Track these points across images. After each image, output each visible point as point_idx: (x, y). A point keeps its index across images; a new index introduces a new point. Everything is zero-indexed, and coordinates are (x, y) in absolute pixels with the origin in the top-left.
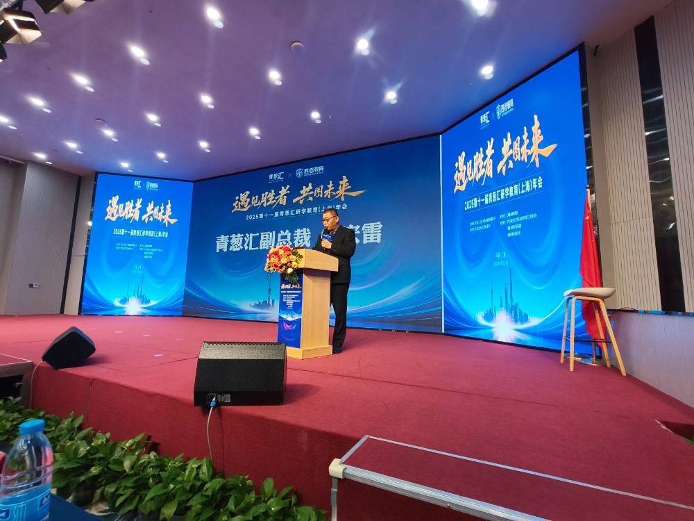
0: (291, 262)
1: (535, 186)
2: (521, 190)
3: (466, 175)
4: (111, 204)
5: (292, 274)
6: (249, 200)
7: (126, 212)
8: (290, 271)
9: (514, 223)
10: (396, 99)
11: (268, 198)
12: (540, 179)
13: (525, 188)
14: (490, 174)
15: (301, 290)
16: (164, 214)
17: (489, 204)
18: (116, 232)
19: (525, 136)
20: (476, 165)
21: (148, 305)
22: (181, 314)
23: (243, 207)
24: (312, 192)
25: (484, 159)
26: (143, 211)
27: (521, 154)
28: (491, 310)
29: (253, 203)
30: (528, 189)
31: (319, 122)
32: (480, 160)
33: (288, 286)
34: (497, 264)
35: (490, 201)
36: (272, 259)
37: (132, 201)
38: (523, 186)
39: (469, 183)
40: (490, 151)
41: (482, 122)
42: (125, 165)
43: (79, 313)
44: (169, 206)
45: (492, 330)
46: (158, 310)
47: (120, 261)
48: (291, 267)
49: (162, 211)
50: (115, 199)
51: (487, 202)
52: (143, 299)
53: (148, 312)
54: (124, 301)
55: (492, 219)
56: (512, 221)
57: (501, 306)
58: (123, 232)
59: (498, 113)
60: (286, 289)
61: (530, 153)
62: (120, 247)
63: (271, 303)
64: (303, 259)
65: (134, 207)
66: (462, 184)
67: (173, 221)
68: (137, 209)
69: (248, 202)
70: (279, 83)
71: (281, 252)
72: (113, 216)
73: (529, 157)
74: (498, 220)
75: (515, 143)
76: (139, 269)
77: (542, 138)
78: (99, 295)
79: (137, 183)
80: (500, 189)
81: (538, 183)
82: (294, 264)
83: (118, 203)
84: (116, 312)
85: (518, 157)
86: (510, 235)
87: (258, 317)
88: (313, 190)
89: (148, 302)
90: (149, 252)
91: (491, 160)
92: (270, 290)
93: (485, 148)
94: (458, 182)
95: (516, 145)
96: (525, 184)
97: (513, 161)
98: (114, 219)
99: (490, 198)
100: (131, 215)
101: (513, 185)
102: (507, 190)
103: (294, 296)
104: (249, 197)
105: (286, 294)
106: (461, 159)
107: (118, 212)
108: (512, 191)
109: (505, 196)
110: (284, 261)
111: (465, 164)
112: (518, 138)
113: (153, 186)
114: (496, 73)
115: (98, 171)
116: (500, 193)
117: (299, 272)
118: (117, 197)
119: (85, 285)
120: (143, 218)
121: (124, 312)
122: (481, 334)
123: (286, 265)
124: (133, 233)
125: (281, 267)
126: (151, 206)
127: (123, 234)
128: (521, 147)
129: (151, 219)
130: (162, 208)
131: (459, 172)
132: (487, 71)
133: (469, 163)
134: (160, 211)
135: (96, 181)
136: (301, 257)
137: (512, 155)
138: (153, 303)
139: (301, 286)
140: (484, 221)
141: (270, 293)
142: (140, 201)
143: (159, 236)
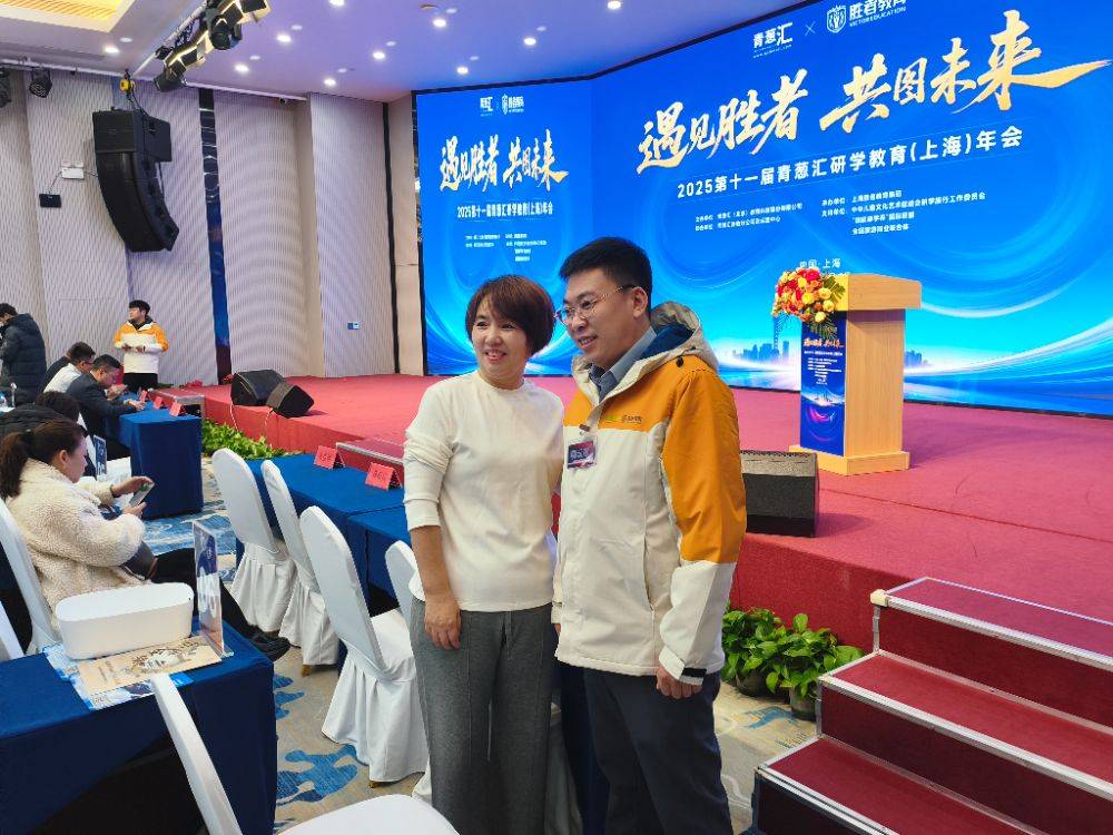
0: (822, 301)
4: (446, 156)
7: (474, 168)
18: (463, 212)
26: (503, 162)
33: (816, 343)
36: (785, 295)
43: (425, 373)
44: (548, 143)
48: (822, 310)
49: (538, 157)
50: (452, 144)
60: (812, 348)
64: (846, 294)
65: (486, 157)
67: (559, 176)
68: (491, 159)
71: (802, 282)
72: (452, 181)
78: (449, 339)
79: (485, 103)
83: (458, 154)
90: (523, 248)
98: (455, 187)
103: (828, 362)
105: (815, 356)
107: (459, 171)
113: (514, 103)
115: (416, 87)
117: (838, 318)
118: (455, 139)
119: (427, 320)
120: (506, 175)
124: (493, 210)
125: (804, 309)
126: (515, 151)
129: (519, 178)
130: (536, 150)
134: (532, 157)
135: (414, 106)
136: (841, 290)
139: (843, 342)
142: (494, 141)
143: (538, 212)
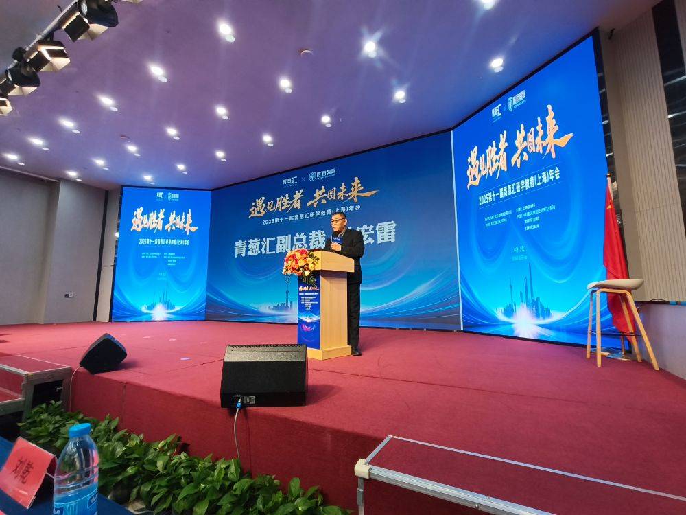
0: (308, 264)
1: (552, 178)
2: (537, 182)
3: (479, 170)
4: (136, 216)
5: (309, 276)
6: (264, 205)
7: (150, 222)
8: (307, 273)
9: (532, 216)
10: (404, 99)
11: (283, 202)
12: (557, 170)
13: (541, 180)
14: (504, 168)
15: (318, 291)
16: (184, 222)
17: (505, 198)
18: (142, 241)
19: (539, 127)
20: (489, 159)
21: (173, 311)
22: (203, 318)
23: (259, 212)
24: (325, 195)
25: (497, 153)
26: (166, 221)
27: (536, 146)
28: (510, 306)
29: (268, 208)
30: (545, 180)
31: (329, 126)
32: (494, 153)
33: (306, 288)
34: (515, 258)
35: (506, 194)
36: (290, 262)
37: (156, 212)
38: (539, 178)
39: (483, 178)
40: (503, 144)
41: (493, 115)
42: (148, 178)
43: (110, 321)
44: (189, 215)
45: (513, 326)
46: (183, 315)
47: (146, 269)
48: (308, 269)
49: (184, 220)
50: (140, 210)
51: (502, 196)
52: (168, 306)
53: (173, 317)
54: (151, 307)
55: (508, 213)
56: (529, 214)
57: (522, 301)
58: (148, 241)
59: (510, 105)
60: (304, 292)
61: (545, 144)
62: (146, 255)
63: (289, 305)
64: (320, 261)
65: (157, 218)
66: (475, 179)
67: (194, 229)
68: (159, 219)
69: (263, 208)
70: (289, 91)
71: (298, 255)
72: (138, 227)
73: (545, 148)
74: (515, 214)
75: (528, 134)
76: (163, 276)
77: (557, 128)
78: (127, 301)
79: (160, 195)
80: (515, 182)
81: (555, 174)
82: (311, 267)
83: (143, 215)
84: (144, 318)
85: (533, 149)
86: (528, 228)
87: (277, 320)
88: (326, 192)
89: (173, 307)
90: (172, 259)
91: (505, 154)
92: (287, 292)
93: (498, 142)
94: (471, 177)
95: (530, 136)
96: (541, 175)
97: (528, 152)
98: (139, 230)
99: (504, 192)
100: (154, 225)
101: (529, 177)
102: (522, 182)
103: (311, 298)
104: (265, 202)
105: (304, 296)
106: (474, 153)
107: (142, 223)
108: (528, 183)
109: (521, 189)
110: (301, 263)
111: (478, 158)
112: (532, 129)
113: (175, 196)
114: (506, 66)
115: (123, 184)
116: (515, 186)
117: (316, 274)
118: (142, 209)
119: (115, 293)
120: (166, 227)
121: (151, 317)
122: (502, 330)
123: (303, 267)
124: (158, 242)
125: (298, 270)
126: (173, 216)
127: (148, 243)
128: (535, 139)
129: (174, 228)
130: (183, 217)
131: (472, 166)
132: (497, 64)
133: (482, 158)
134: (181, 220)
135: (121, 194)
136: (318, 259)
137: (526, 147)
138: (177, 308)
139: (319, 287)
140: (500, 215)
141: (287, 295)
142: (162, 211)
143: (182, 243)
